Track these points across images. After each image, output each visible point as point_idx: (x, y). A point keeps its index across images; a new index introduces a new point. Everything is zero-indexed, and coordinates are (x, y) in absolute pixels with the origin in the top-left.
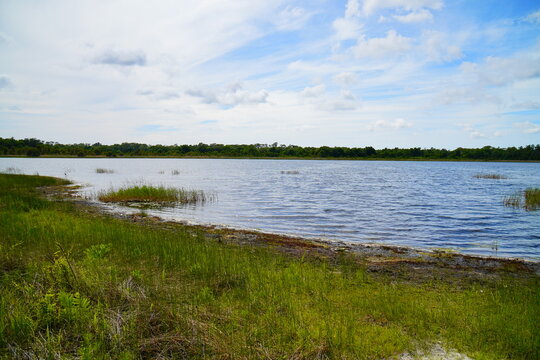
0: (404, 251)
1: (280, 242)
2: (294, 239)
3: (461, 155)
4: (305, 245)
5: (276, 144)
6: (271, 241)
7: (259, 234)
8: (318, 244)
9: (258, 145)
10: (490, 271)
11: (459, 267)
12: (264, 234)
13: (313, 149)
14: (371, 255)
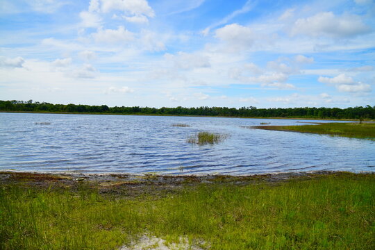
0: (126, 176)
1: (31, 178)
2: (44, 174)
3: (164, 112)
4: (52, 179)
5: (31, 101)
6: (22, 178)
7: (12, 174)
8: (64, 177)
9: (15, 101)
10: (178, 184)
11: (160, 184)
12: (17, 173)
13: (63, 105)
14: (103, 181)
